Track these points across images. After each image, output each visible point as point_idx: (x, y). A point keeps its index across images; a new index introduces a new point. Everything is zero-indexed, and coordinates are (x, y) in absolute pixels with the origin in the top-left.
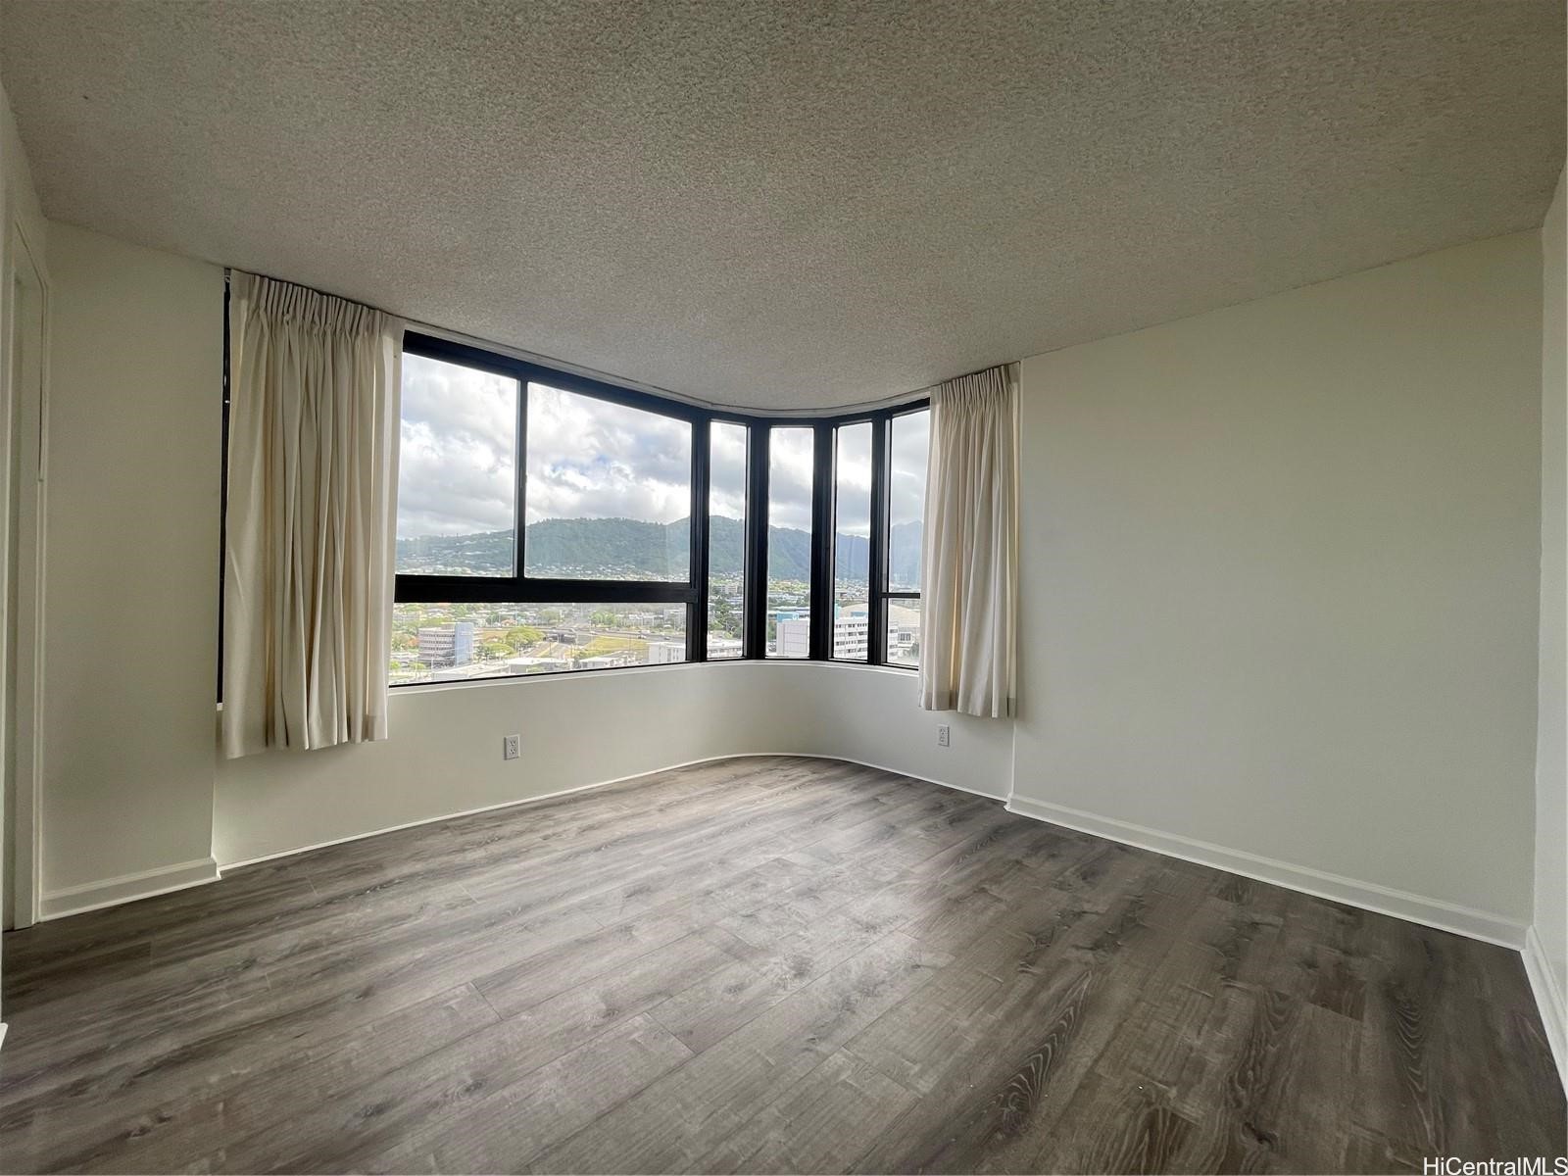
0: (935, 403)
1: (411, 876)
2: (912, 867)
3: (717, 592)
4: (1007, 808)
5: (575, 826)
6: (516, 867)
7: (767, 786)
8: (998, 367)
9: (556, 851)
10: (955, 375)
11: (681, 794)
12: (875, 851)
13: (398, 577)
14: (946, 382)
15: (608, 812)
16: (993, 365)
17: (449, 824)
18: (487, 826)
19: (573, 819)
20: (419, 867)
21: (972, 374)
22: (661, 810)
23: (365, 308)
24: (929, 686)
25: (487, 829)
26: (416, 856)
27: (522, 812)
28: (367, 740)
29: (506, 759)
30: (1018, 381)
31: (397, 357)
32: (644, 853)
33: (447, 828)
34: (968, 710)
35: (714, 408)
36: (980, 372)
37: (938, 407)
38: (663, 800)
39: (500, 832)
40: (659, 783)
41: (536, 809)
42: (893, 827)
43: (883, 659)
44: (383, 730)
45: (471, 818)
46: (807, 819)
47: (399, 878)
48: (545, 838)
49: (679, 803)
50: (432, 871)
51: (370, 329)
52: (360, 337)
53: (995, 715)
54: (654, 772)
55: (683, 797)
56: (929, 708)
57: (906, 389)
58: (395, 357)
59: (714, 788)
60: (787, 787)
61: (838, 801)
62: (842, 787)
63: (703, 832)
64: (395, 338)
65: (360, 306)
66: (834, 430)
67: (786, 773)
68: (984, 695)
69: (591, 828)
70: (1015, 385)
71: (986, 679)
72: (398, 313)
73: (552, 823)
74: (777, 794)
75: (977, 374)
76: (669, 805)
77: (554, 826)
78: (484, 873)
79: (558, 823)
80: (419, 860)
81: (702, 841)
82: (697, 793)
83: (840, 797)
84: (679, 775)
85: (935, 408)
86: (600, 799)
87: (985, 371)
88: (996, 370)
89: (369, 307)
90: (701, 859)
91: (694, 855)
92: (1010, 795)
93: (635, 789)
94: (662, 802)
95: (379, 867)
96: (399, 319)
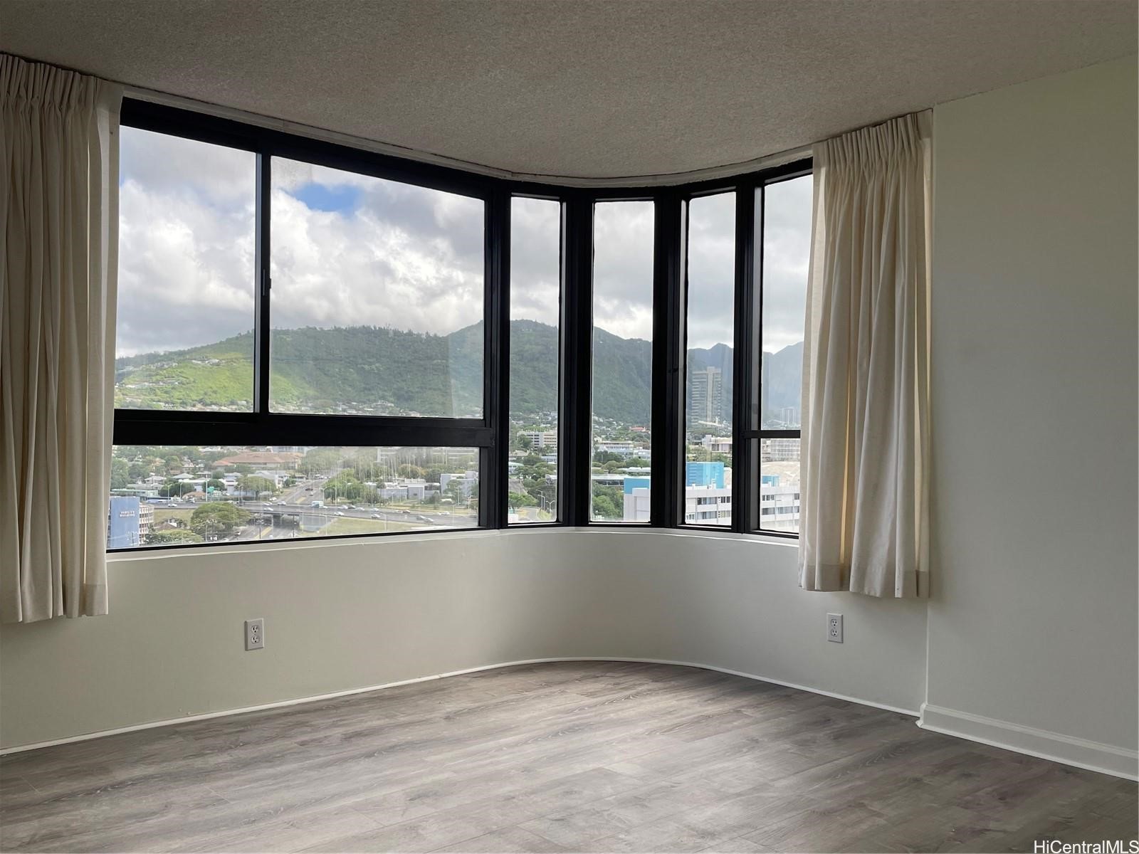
0: (819, 167)
1: (146, 779)
2: (773, 780)
3: (526, 444)
4: (919, 723)
5: (338, 732)
6: (271, 771)
7: (592, 695)
8: (903, 116)
9: (318, 756)
10: (845, 128)
11: (475, 701)
12: (726, 765)
13: (117, 411)
14: (834, 137)
15: (379, 719)
16: (896, 115)
17: (178, 729)
18: (226, 731)
19: (334, 725)
20: (151, 770)
21: (868, 126)
22: (448, 718)
23: (77, 73)
24: (811, 558)
25: (227, 734)
26: (146, 759)
27: (268, 718)
28: (84, 616)
29: (246, 649)
30: (930, 135)
31: (114, 134)
32: (428, 759)
33: (176, 732)
34: (863, 589)
35: (515, 178)
36: (879, 124)
37: (823, 171)
38: (450, 707)
39: (243, 737)
40: (444, 689)
41: (286, 714)
42: (757, 741)
43: (753, 524)
44: (104, 603)
45: (207, 723)
46: (640, 730)
47: (130, 780)
48: (303, 744)
49: (471, 711)
50: (170, 774)
51: (83, 101)
52: (72, 111)
53: (898, 594)
54: (437, 677)
55: (477, 705)
56: (811, 587)
57: (778, 147)
58: (111, 133)
59: (519, 696)
60: (616, 696)
61: (684, 712)
62: (692, 698)
63: (502, 741)
64: (111, 111)
65: (72, 72)
66: (683, 203)
67: (617, 681)
68: (884, 565)
69: (359, 735)
70: (927, 141)
71: (887, 547)
72: (114, 78)
73: (309, 729)
74: (604, 704)
75: (875, 125)
76: (458, 714)
77: (311, 732)
78: (232, 776)
79: (316, 729)
80: (150, 764)
81: (502, 750)
82: (494, 701)
83: (687, 708)
84: (470, 681)
85: (820, 172)
86: (366, 705)
87: (885, 122)
88: (900, 120)
89: (82, 73)
90: (500, 767)
91: (492, 763)
92: (924, 706)
93: (413, 695)
94: (449, 710)
95: (103, 769)
96: (116, 85)
